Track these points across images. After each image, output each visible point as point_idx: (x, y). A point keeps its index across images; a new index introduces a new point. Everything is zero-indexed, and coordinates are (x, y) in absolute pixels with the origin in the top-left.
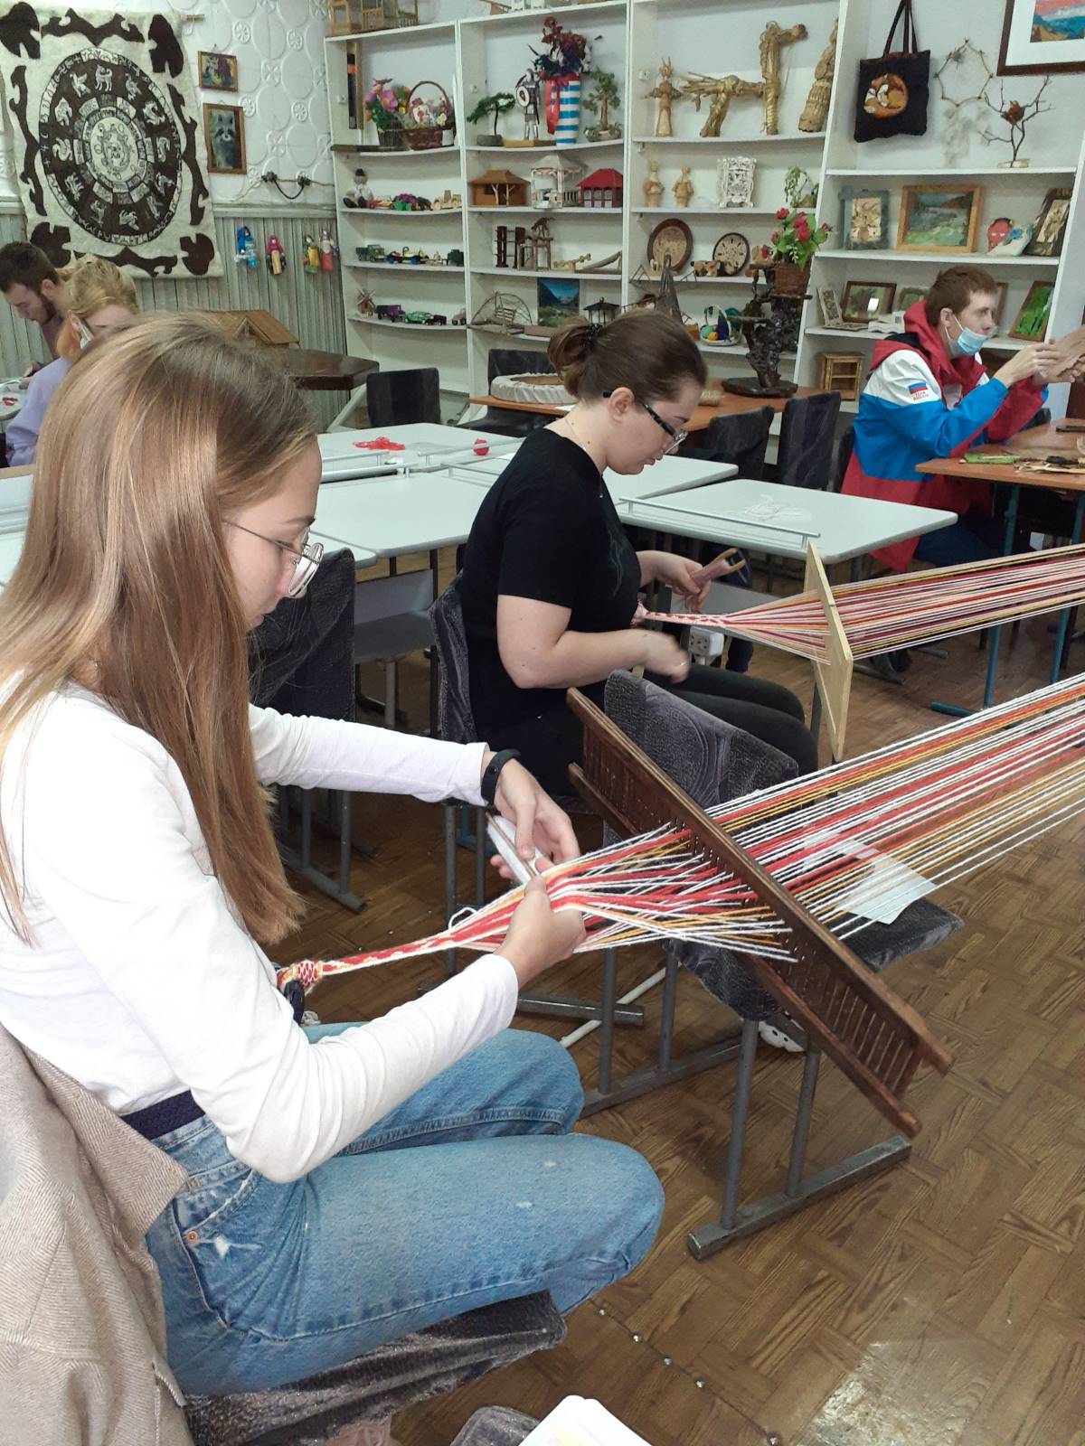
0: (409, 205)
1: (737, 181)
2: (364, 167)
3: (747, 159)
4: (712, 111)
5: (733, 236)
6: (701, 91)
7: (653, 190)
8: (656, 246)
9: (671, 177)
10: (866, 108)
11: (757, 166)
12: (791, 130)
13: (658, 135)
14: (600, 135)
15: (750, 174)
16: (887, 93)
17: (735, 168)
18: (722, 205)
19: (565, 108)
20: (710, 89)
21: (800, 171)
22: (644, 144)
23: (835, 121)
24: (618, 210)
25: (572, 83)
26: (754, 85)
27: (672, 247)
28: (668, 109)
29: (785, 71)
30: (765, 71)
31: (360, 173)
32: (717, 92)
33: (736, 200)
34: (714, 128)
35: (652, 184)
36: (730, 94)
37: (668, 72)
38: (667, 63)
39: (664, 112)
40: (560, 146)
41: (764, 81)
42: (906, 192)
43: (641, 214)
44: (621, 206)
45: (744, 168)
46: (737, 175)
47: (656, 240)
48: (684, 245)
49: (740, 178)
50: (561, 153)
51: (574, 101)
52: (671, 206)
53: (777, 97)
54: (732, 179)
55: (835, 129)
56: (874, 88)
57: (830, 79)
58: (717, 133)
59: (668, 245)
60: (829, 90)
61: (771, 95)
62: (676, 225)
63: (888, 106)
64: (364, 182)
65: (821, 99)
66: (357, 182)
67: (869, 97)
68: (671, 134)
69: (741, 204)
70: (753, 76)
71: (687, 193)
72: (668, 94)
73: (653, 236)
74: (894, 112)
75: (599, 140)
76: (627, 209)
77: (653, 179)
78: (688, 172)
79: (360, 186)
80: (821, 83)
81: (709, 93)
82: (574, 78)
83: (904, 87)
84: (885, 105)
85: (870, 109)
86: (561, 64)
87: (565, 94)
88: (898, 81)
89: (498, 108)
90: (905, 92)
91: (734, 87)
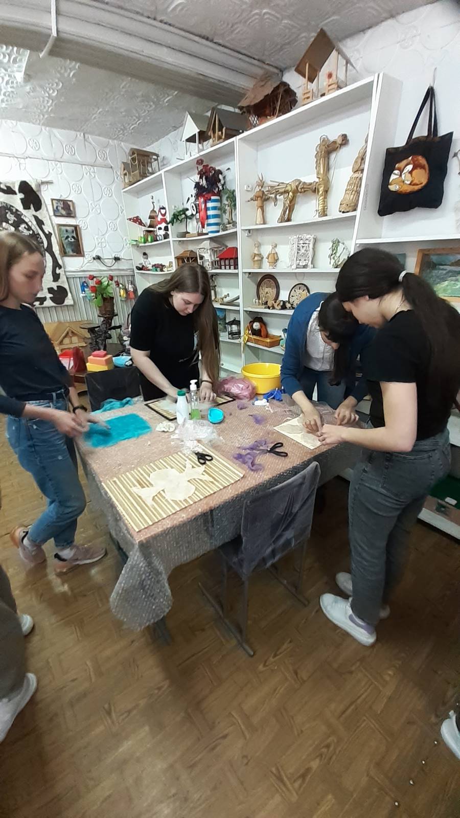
0: (158, 269)
1: (303, 251)
2: (147, 252)
3: (309, 236)
4: (284, 204)
5: (300, 285)
6: (277, 192)
7: (256, 258)
8: (261, 291)
9: (266, 250)
10: (389, 187)
11: (315, 240)
12: (334, 213)
13: (257, 224)
14: (227, 227)
15: (311, 246)
16: (411, 172)
17: (301, 242)
18: (294, 266)
19: (210, 213)
20: (283, 190)
21: (339, 242)
22: (249, 231)
23: (365, 201)
24: (236, 271)
25: (213, 198)
26: (311, 184)
27: (268, 291)
28: (262, 208)
29: (331, 171)
30: (318, 173)
31: (145, 254)
32: (286, 192)
33: (302, 263)
34: (287, 216)
35: (255, 255)
36: (295, 192)
37: (262, 184)
38: (261, 179)
39: (259, 209)
40: (211, 235)
41: (317, 180)
42: (421, 255)
43: (250, 273)
44: (238, 269)
45: (307, 242)
46: (303, 247)
47: (261, 288)
48: (275, 291)
49: (305, 248)
50: (211, 239)
51: (214, 208)
52: (267, 268)
53: (326, 191)
54: (299, 250)
55: (364, 208)
56: (399, 169)
57: (362, 171)
58: (289, 220)
59: (267, 290)
60: (361, 179)
61: (321, 190)
62: (270, 279)
63: (410, 184)
64: (147, 259)
65: (355, 187)
66: (144, 258)
67: (393, 177)
68: (264, 223)
69: (305, 267)
70: (311, 178)
71: (275, 260)
72: (262, 198)
73: (259, 285)
74: (416, 188)
75: (227, 230)
76: (240, 270)
77: (256, 252)
78: (276, 246)
79: (145, 260)
80: (356, 175)
81: (282, 194)
82: (215, 195)
83: (427, 166)
84: (409, 182)
85: (393, 188)
86: (206, 187)
87: (210, 205)
88: (422, 161)
89: (187, 217)
90: (427, 171)
91: (297, 187)
